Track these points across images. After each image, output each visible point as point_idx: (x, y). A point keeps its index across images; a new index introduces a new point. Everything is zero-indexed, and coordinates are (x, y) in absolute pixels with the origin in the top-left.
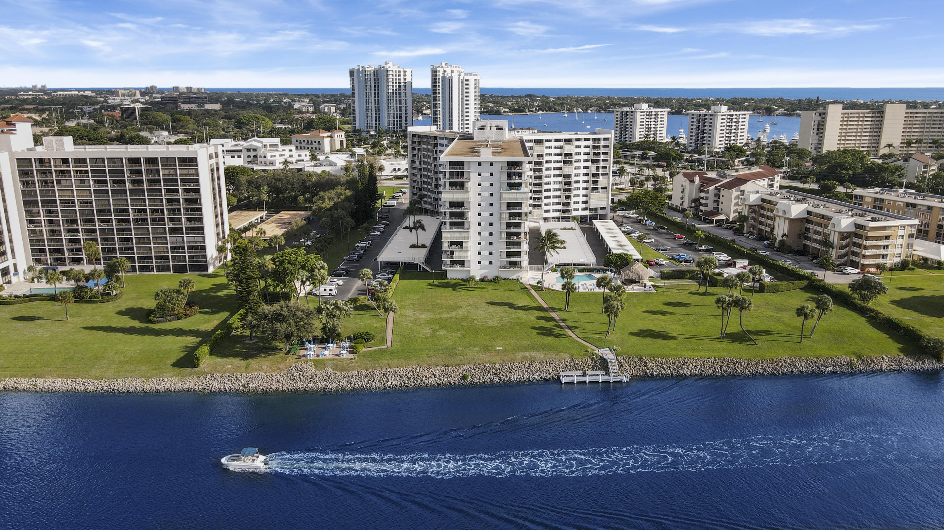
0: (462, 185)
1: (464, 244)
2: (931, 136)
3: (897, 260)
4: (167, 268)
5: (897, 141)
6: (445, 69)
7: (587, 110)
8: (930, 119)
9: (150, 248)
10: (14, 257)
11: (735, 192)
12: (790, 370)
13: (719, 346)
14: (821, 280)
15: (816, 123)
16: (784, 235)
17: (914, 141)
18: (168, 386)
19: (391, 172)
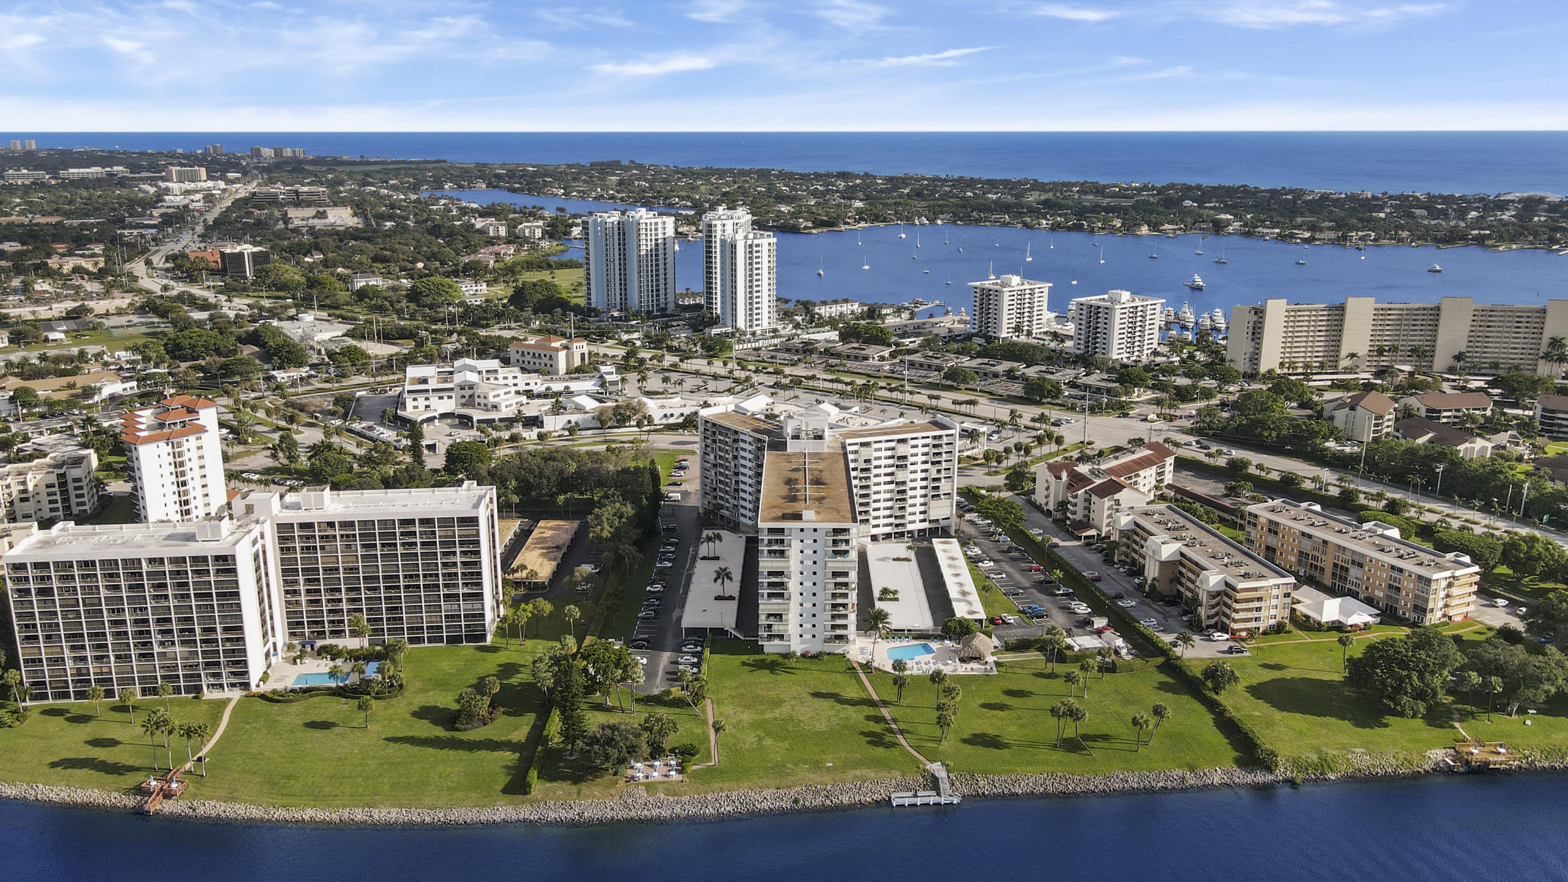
0: (782, 553)
1: (784, 617)
2: (1410, 340)
3: (1272, 622)
4: (440, 640)
5: (1363, 349)
6: (724, 222)
7: (936, 219)
8: (1408, 317)
9: (422, 617)
10: (274, 636)
11: (1107, 502)
12: (1121, 786)
13: (1054, 757)
14: (1179, 658)
15: (1251, 324)
16: (1154, 579)
17: (1387, 348)
18: (503, 816)
19: (661, 419)
